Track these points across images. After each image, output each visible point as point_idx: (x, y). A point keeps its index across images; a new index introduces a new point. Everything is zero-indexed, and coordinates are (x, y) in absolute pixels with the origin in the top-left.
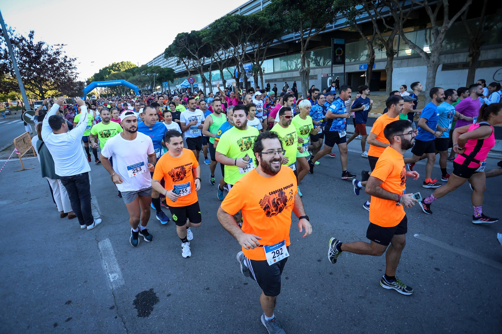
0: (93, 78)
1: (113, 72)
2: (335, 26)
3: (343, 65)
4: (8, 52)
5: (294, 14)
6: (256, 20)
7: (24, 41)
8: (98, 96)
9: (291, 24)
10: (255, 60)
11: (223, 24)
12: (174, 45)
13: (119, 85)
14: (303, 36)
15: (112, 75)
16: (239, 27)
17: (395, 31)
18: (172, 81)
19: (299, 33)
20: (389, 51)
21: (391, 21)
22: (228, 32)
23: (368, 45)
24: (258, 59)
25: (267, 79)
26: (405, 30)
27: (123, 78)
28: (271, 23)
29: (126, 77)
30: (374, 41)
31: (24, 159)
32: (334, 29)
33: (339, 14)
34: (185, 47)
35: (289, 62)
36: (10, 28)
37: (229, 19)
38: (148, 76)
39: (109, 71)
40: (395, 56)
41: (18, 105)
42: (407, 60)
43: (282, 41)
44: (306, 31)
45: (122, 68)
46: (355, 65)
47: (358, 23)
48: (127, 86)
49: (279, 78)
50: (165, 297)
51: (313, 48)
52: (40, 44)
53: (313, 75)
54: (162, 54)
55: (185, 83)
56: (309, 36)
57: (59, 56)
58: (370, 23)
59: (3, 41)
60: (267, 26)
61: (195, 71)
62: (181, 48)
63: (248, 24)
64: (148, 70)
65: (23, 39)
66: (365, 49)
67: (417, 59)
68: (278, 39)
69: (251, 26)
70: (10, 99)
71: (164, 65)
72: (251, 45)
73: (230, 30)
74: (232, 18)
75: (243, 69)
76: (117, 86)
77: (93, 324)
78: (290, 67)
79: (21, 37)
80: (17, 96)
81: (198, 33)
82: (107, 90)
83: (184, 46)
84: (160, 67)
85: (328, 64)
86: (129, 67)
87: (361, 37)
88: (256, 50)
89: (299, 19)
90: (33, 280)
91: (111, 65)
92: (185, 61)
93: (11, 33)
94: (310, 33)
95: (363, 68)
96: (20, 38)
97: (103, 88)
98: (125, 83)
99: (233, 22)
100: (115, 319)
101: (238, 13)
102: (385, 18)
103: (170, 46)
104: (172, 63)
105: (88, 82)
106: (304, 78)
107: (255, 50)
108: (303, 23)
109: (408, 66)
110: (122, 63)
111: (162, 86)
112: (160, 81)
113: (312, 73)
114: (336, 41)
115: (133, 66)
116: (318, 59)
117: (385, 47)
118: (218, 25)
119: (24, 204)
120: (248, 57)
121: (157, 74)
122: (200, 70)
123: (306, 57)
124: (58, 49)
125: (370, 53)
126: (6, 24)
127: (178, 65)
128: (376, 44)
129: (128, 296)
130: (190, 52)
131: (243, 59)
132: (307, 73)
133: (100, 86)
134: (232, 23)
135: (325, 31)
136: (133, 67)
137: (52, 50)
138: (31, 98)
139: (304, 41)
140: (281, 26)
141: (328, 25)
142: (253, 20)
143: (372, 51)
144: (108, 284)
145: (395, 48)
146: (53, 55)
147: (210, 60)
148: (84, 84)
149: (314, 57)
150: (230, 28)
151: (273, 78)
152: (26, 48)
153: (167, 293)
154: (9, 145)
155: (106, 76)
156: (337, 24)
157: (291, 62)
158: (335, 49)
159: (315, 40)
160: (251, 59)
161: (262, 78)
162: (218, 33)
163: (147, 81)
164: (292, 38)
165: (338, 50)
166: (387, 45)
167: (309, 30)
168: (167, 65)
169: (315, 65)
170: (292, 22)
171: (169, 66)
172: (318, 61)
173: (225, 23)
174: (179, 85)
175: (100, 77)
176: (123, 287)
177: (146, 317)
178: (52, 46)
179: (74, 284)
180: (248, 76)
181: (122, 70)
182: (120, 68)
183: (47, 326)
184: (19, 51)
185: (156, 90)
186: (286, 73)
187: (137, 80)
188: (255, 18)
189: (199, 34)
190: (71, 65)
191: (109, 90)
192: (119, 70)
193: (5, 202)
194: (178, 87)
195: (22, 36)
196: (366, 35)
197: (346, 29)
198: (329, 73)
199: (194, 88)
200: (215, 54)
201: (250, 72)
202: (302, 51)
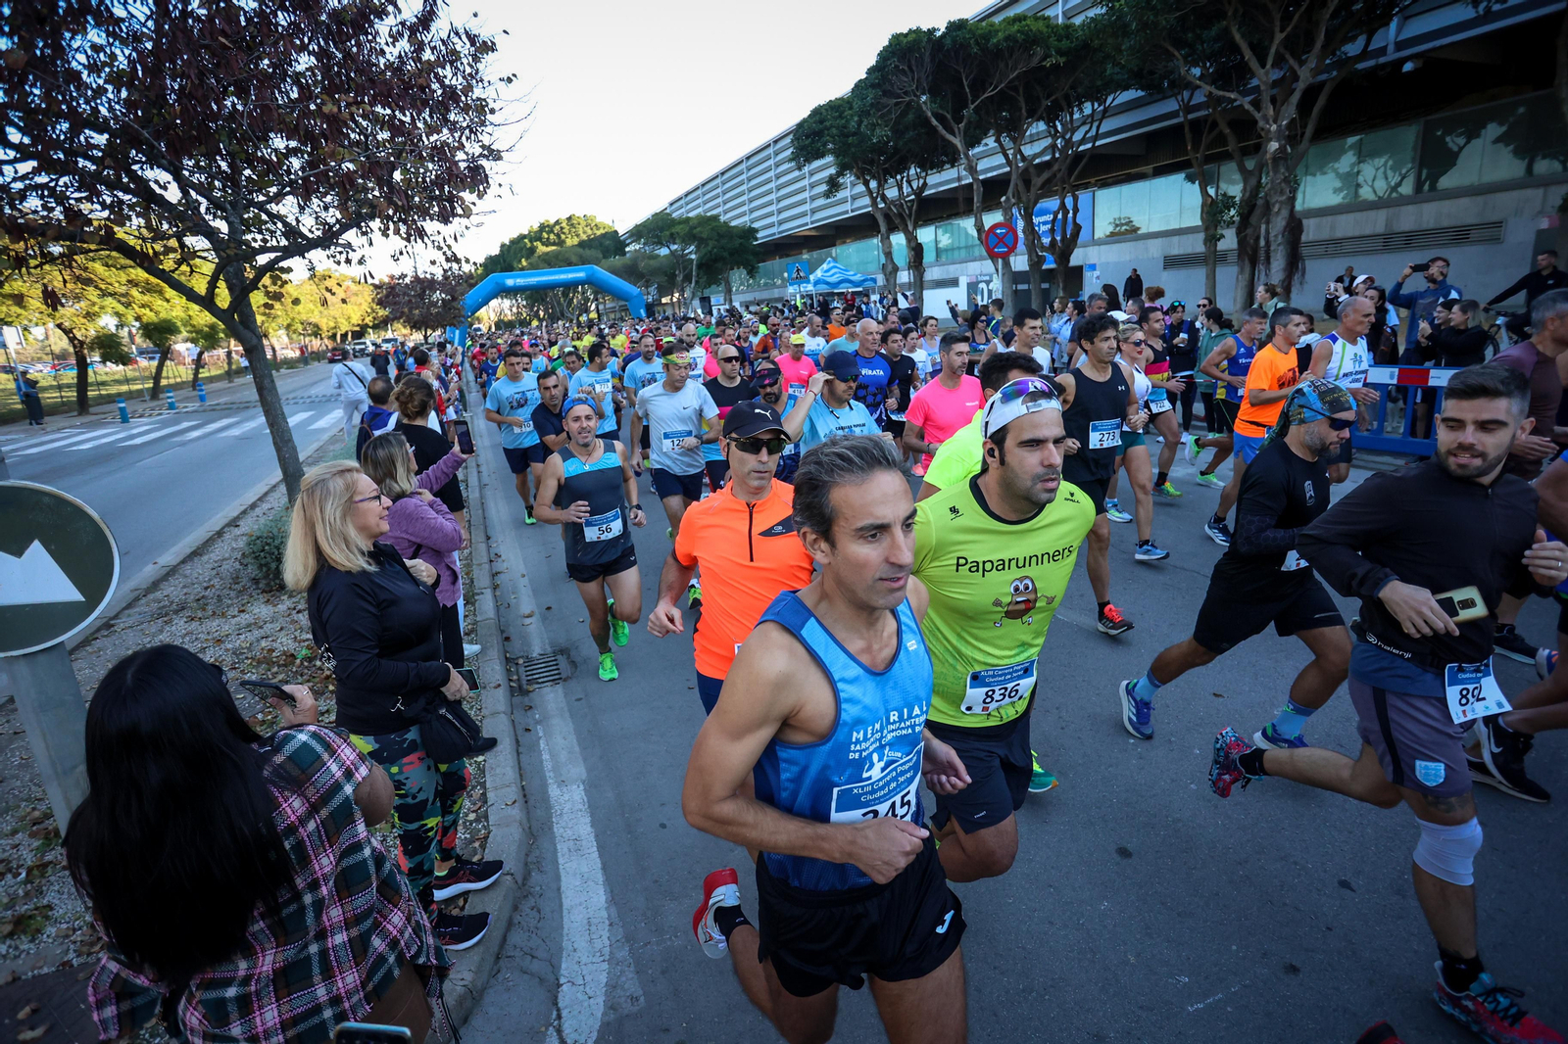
1: (542, 249)
15: (539, 257)
27: (585, 264)
38: (672, 252)
39: (529, 245)
45: (570, 236)
71: (725, 212)
86: (590, 232)
91: (536, 227)
97: (507, 303)
98: (598, 275)
105: (470, 281)
110: (569, 219)
115: (605, 229)
136: (602, 231)
155: (520, 261)
175: (501, 264)
181: (569, 242)
182: (563, 236)
192: (561, 243)
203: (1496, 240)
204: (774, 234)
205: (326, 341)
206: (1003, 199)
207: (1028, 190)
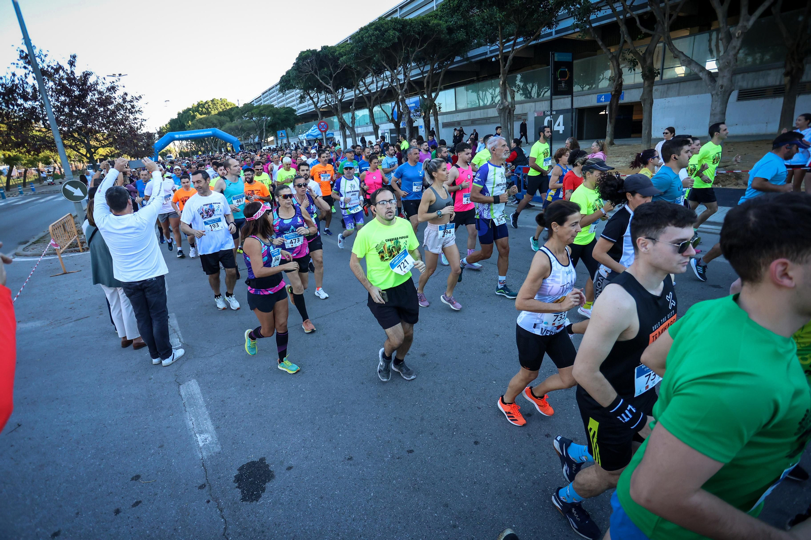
0: (168, 126)
1: (199, 116)
2: (557, 32)
3: (570, 96)
4: (38, 89)
5: (488, 15)
6: (426, 26)
7: (61, 70)
8: (176, 156)
9: (484, 30)
10: (425, 90)
11: (373, 35)
12: (295, 70)
13: (208, 136)
14: (502, 50)
15: (197, 120)
16: (399, 38)
17: (656, 37)
18: (293, 129)
19: (496, 45)
20: (647, 70)
21: (649, 21)
22: (381, 47)
23: (612, 62)
24: (430, 89)
25: (445, 121)
26: (673, 35)
27: (215, 126)
28: (450, 30)
29: (220, 123)
30: (621, 54)
31: (65, 256)
32: (554, 36)
33: (562, 12)
34: (313, 72)
35: (481, 92)
36: (41, 52)
37: (382, 26)
38: (254, 122)
39: (192, 114)
40: (657, 79)
41: (54, 172)
42: (678, 84)
43: (468, 59)
44: (508, 41)
45: (213, 109)
46: (590, 96)
47: (593, 25)
48: (222, 138)
49: (465, 119)
50: (284, 471)
51: (520, 69)
52: (86, 75)
53: (520, 113)
54: (276, 86)
55: (314, 130)
56: (513, 50)
57: (115, 93)
58: (614, 26)
59: (31, 72)
60: (443, 36)
61: (329, 112)
62: (306, 75)
63: (412, 33)
64: (254, 111)
65: (61, 67)
66: (607, 68)
67: (693, 83)
68: (463, 56)
69: (417, 36)
70: (43, 163)
71: (279, 103)
72: (419, 67)
73: (383, 44)
74: (386, 23)
75: (406, 107)
76: (206, 139)
77: (174, 511)
78: (483, 101)
79: (56, 65)
80: (53, 158)
81: (332, 50)
82: (190, 146)
83: (310, 71)
84: (272, 106)
85: (546, 95)
86: (223, 107)
87: (600, 48)
88: (426, 75)
89: (497, 22)
90: (82, 443)
91: (196, 104)
92: (312, 95)
93: (41, 59)
94: (514, 45)
95: (603, 100)
96: (55, 67)
97: (184, 143)
98: (217, 132)
99: (388, 30)
100: (206, 504)
101: (397, 15)
102: (640, 16)
103: (288, 72)
104: (292, 100)
105: (161, 133)
106: (505, 119)
107: (424, 75)
108: (503, 28)
109: (679, 95)
110: (213, 101)
111: (276, 137)
112: (273, 128)
113: (518, 110)
114: (558, 57)
115: (231, 105)
116: (529, 86)
117: (639, 64)
118: (364, 36)
119: (66, 326)
120: (414, 87)
121: (269, 118)
122: (337, 110)
123: (509, 85)
124: (113, 82)
125: (616, 74)
126: (34, 46)
127: (301, 102)
128: (624, 60)
129: (227, 469)
130: (321, 81)
131: (406, 90)
132: (510, 110)
133: (179, 139)
134: (386, 31)
135: (540, 41)
136: (230, 107)
137: (104, 83)
138: (74, 161)
139: (505, 58)
140: (467, 34)
141: (545, 30)
142: (421, 27)
143: (619, 72)
144: (195, 450)
145: (657, 66)
146: (105, 91)
147: (352, 93)
148: (154, 136)
149: (521, 84)
150: (384, 41)
151: (455, 120)
152: (65, 82)
153: (286, 465)
154: (42, 234)
155: (188, 122)
156: (559, 28)
157: (484, 93)
158: (556, 69)
159: (523, 56)
160: (417, 89)
161: (436, 120)
162: (364, 49)
163: (253, 129)
164: (486, 53)
165: (561, 71)
166: (643, 60)
167: (513, 39)
168: (284, 102)
169: (524, 96)
170: (485, 28)
171: (287, 104)
172: (528, 90)
173: (376, 33)
174: (304, 134)
175: (179, 124)
176: (218, 455)
177: (255, 502)
178: (104, 78)
179: (144, 449)
180: (413, 118)
181: (213, 113)
182: (210, 110)
183: (105, 513)
184: (54, 87)
185: (268, 143)
186: (476, 111)
187: (237, 128)
188: (423, 23)
189: (334, 52)
190: (133, 107)
191: (193, 145)
192: (209, 113)
193: (38, 324)
194: (303, 138)
195: (58, 64)
196: (608, 44)
197: (575, 36)
198: (547, 109)
199: (327, 139)
200: (361, 83)
201: (416, 111)
202: (501, 75)
204: (307, 111)
205: (86, 164)
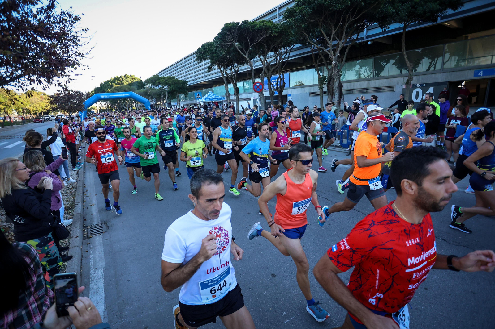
0: (93, 92)
1: (115, 85)
8: (97, 111)
15: (114, 88)
39: (111, 84)
45: (125, 82)
55: (210, 95)
64: (159, 81)
84: (173, 78)
86: (132, 80)
91: (113, 78)
97: (103, 103)
98: (133, 95)
105: (89, 95)
110: (125, 76)
136: (137, 80)
147: (245, 67)
155: (108, 89)
175: (100, 90)
181: (125, 84)
182: (123, 82)
187: (145, 93)
192: (122, 84)
198: (416, 83)
203: (393, 91)
204: (194, 83)
205: (33, 115)
206: (261, 74)
207: (269, 72)
